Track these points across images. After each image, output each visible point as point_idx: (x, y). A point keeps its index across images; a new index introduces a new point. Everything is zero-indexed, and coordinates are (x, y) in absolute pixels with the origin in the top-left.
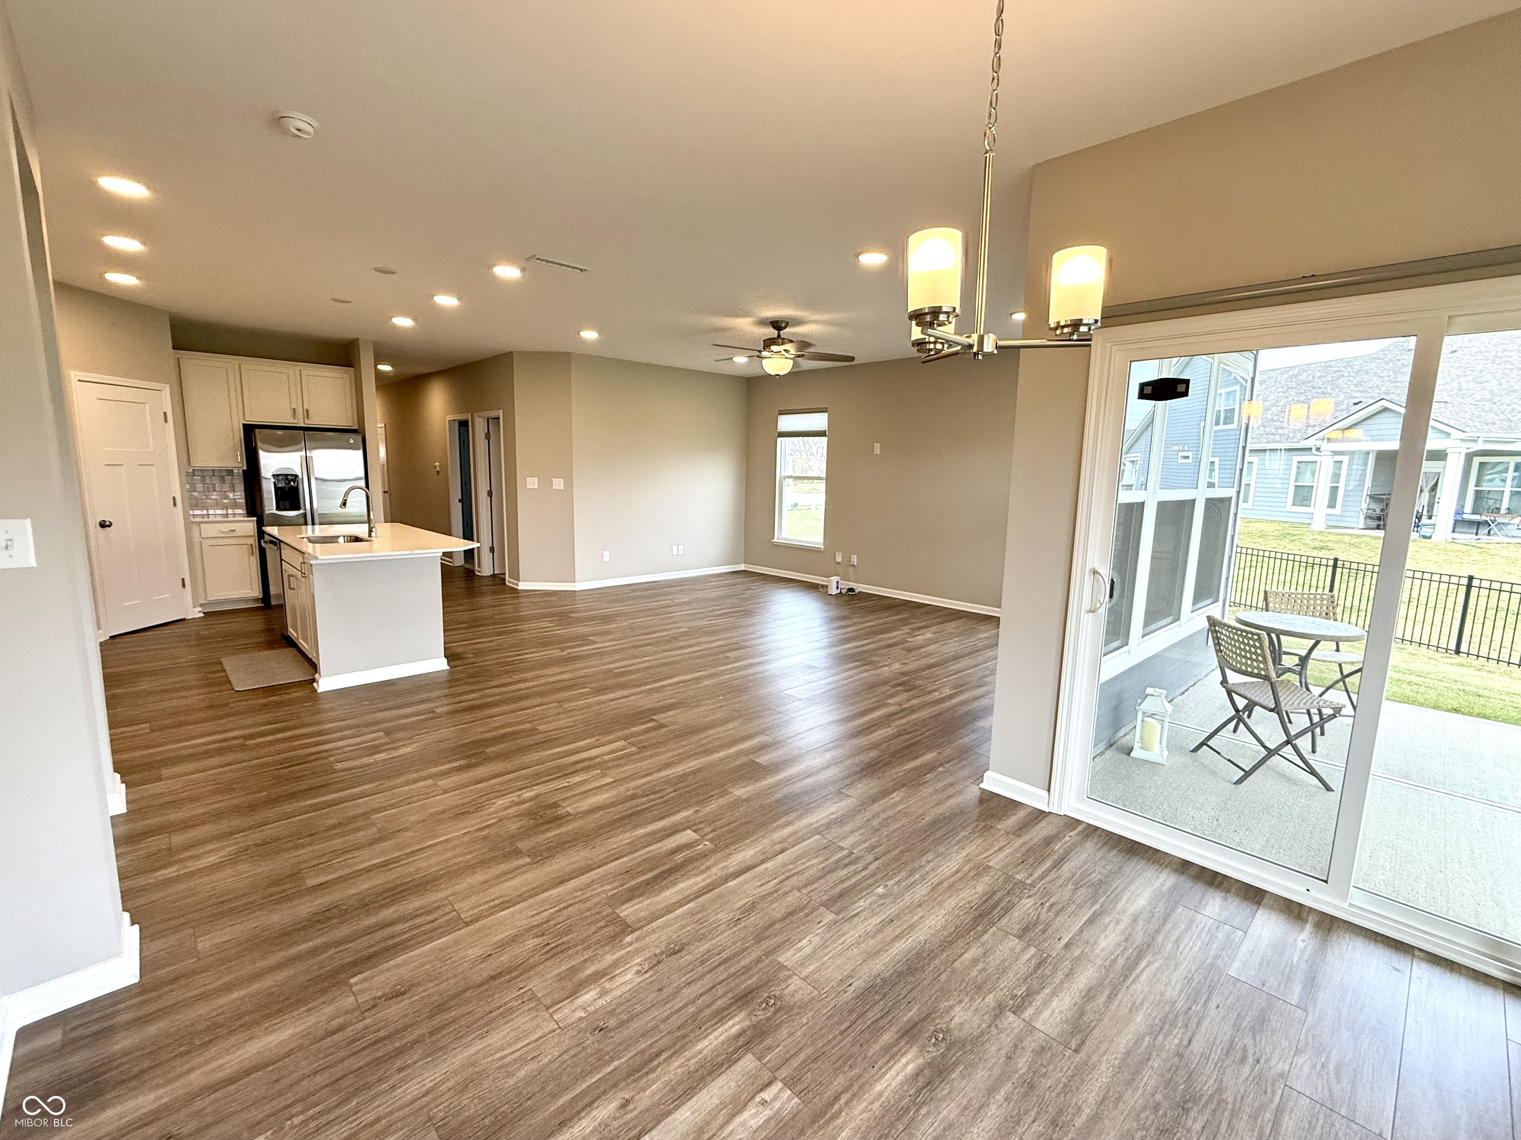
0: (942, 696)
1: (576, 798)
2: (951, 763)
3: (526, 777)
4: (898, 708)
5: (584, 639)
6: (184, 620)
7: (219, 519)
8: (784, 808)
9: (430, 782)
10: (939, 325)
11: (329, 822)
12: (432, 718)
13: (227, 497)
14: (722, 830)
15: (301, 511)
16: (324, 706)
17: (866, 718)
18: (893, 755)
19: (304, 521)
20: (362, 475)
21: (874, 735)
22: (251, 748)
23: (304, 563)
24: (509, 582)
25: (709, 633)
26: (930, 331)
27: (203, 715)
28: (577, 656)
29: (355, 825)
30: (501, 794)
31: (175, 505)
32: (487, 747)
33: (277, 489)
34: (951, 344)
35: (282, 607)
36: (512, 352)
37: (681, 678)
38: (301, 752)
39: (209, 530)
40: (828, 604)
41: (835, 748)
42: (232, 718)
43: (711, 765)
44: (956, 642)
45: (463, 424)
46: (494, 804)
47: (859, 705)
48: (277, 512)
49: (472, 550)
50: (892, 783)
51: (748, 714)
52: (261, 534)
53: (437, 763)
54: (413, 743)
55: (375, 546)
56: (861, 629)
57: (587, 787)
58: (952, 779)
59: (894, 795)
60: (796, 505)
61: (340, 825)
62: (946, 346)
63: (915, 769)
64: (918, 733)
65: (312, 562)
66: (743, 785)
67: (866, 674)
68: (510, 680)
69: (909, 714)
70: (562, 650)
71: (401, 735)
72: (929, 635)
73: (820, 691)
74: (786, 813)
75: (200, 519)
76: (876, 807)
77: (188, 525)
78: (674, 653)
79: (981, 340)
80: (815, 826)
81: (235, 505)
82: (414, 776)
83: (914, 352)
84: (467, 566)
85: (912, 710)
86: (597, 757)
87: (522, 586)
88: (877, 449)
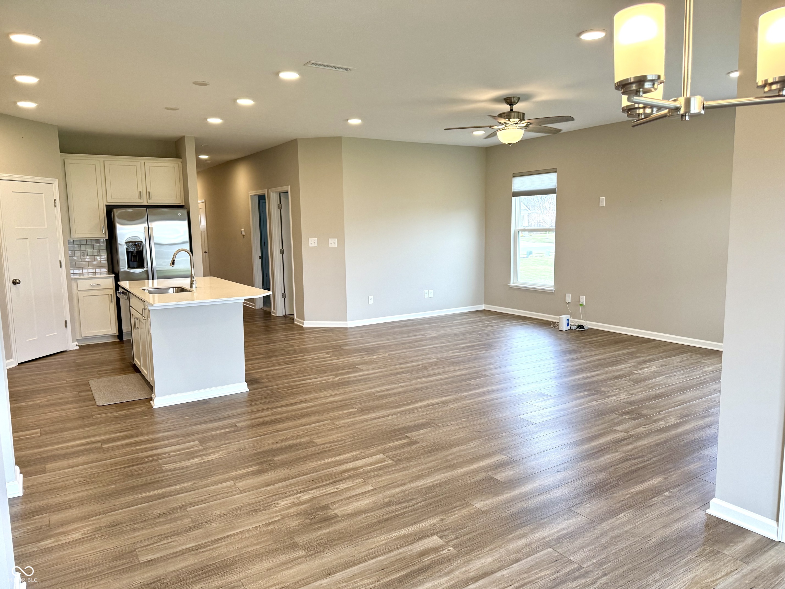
0: (668, 424)
1: (343, 502)
2: (677, 489)
3: (304, 482)
4: (626, 434)
5: (353, 367)
6: (66, 351)
7: (91, 276)
8: (519, 521)
9: (231, 483)
10: (645, 92)
11: (157, 512)
12: (235, 431)
13: (95, 260)
14: (464, 538)
15: (145, 269)
16: (157, 419)
17: (594, 444)
18: (620, 478)
19: (146, 276)
20: (188, 239)
21: (602, 459)
22: (104, 451)
23: (145, 309)
24: (297, 321)
25: (454, 363)
26: (636, 99)
27: (76, 423)
28: (347, 382)
29: (175, 515)
30: (285, 495)
31: (61, 267)
32: (275, 456)
33: (128, 252)
34: (660, 108)
35: (130, 342)
36: (296, 140)
37: (431, 401)
38: (140, 455)
39: (83, 285)
40: (560, 339)
41: (566, 469)
42: (94, 427)
43: (454, 479)
44: (681, 375)
45: (261, 198)
46: (278, 504)
47: (589, 431)
48: (128, 270)
49: (269, 296)
50: (619, 505)
51: (486, 436)
52: (117, 287)
53: (235, 467)
54: (220, 451)
55: (195, 294)
56: (590, 362)
57: (352, 493)
58: (678, 504)
59: (621, 515)
60: (530, 253)
61: (165, 514)
62: (655, 110)
63: (642, 492)
64: (646, 458)
65: (150, 308)
66: (483, 498)
67: (594, 403)
68: (295, 401)
69: (636, 441)
70: (336, 376)
71: (211, 444)
72: (654, 368)
73: (552, 417)
74: (521, 526)
75: (77, 277)
76: (605, 526)
77: (70, 281)
78: (425, 380)
79: (688, 102)
80: (548, 539)
81: (100, 265)
82: (220, 477)
83: (624, 117)
84: (266, 309)
85: (638, 437)
86: (360, 467)
87: (307, 324)
88: (603, 202)
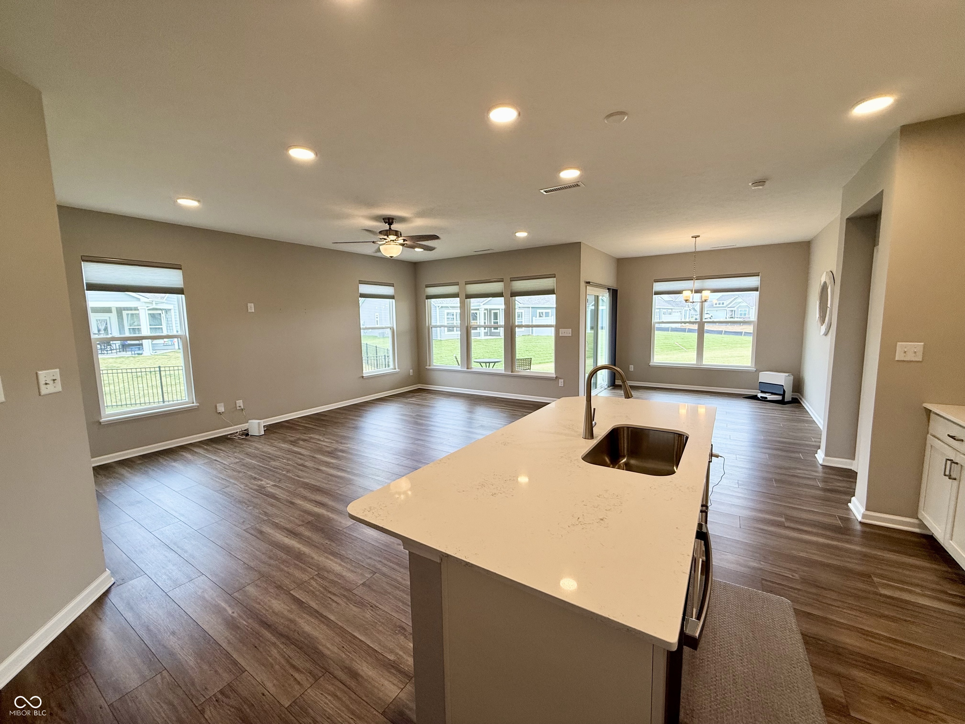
88: (251, 308)
